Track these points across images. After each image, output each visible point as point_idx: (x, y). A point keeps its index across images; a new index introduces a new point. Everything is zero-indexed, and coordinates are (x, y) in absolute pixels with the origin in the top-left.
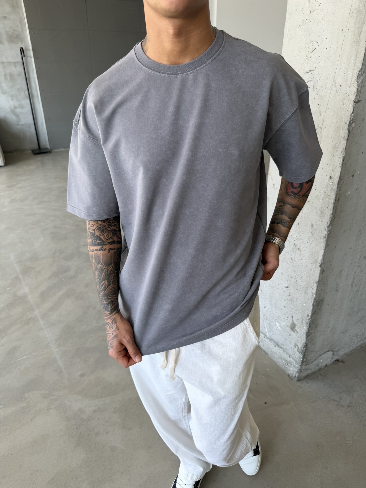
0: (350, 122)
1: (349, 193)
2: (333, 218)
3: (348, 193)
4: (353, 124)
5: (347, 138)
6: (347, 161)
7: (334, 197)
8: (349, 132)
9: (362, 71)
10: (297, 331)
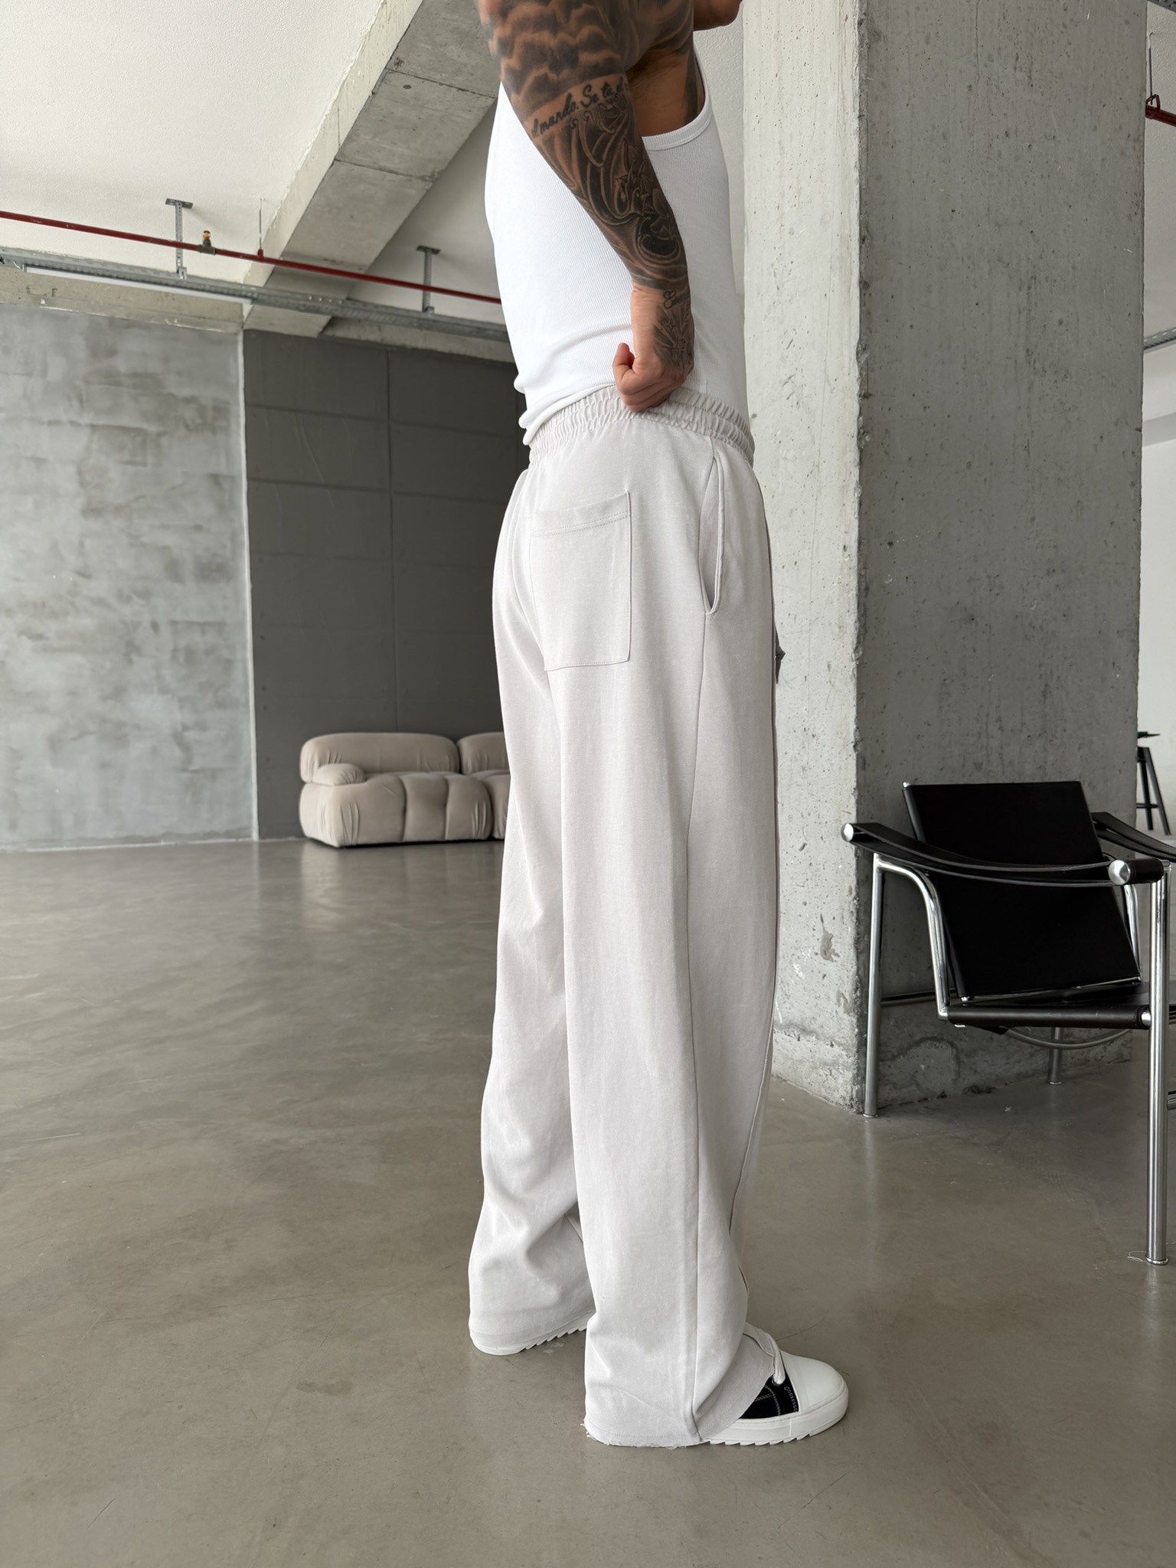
0: (859, 433)
1: (891, 580)
2: (863, 631)
4: (866, 437)
5: (858, 460)
6: (869, 507)
7: (855, 582)
8: (861, 451)
9: (863, 342)
10: (836, 952)
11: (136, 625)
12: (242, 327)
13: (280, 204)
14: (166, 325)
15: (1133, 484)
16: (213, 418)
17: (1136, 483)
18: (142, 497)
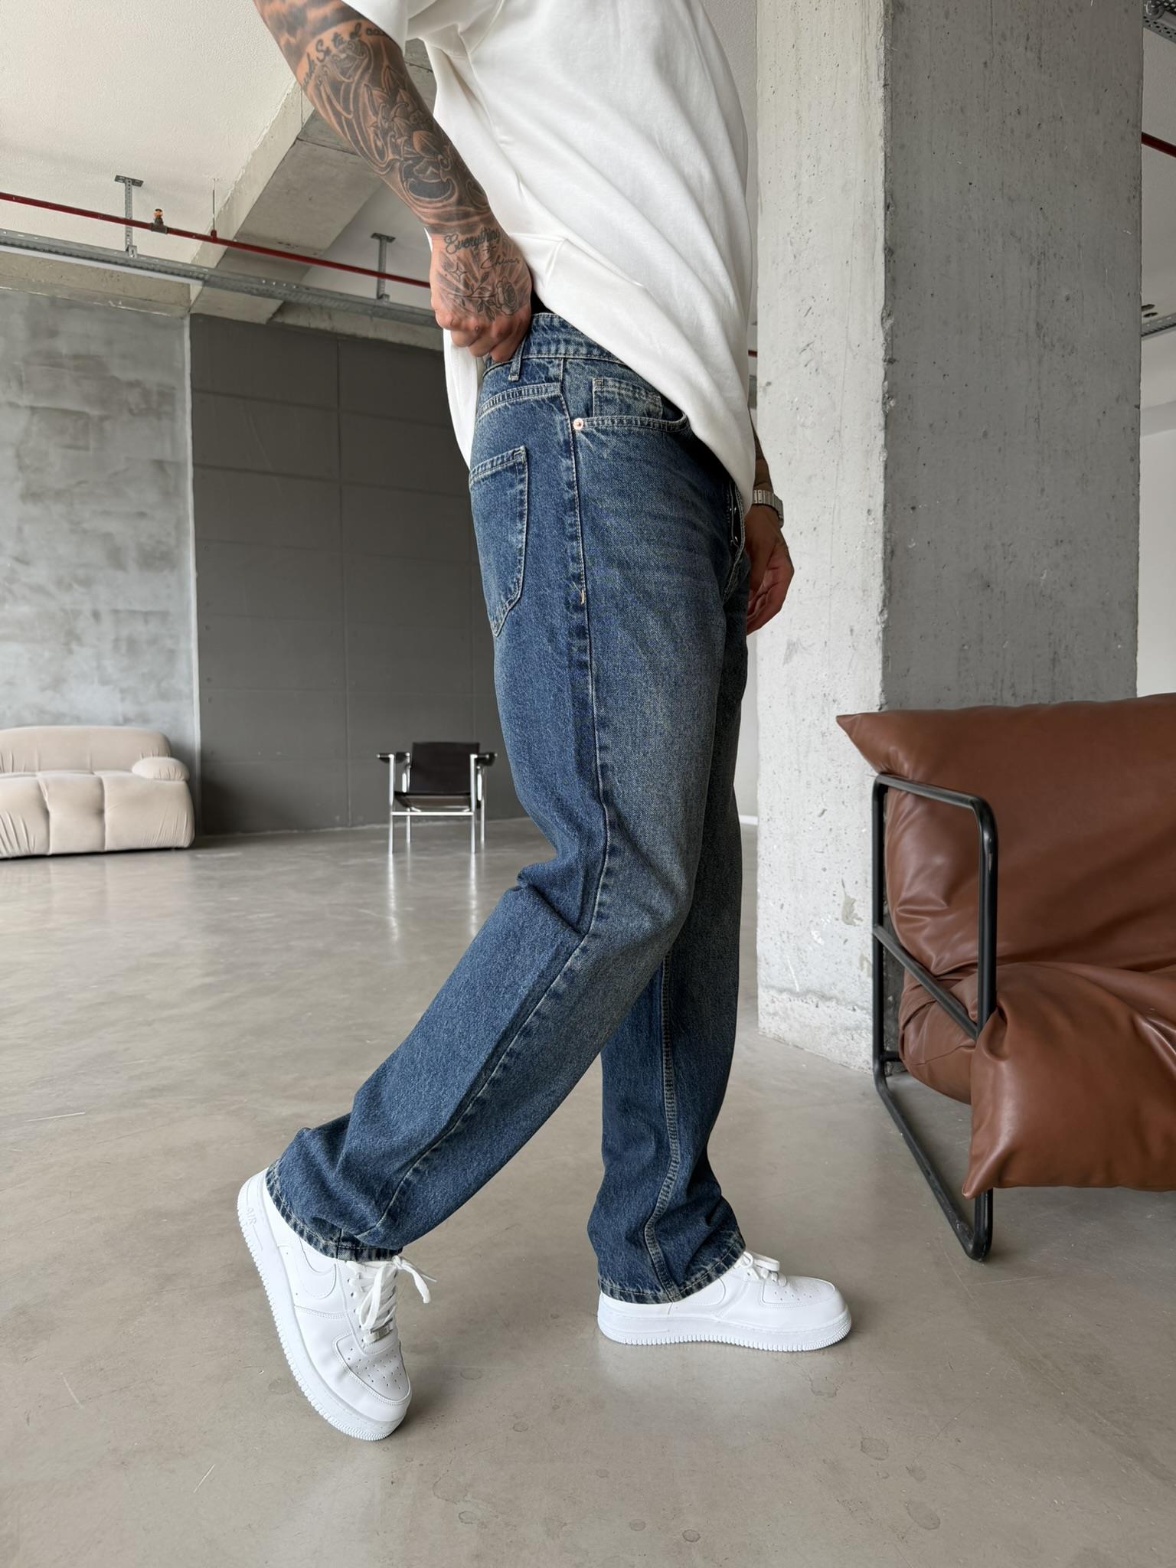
0: (884, 397)
1: (914, 544)
2: (888, 595)
3: (910, 544)
4: (891, 402)
5: (882, 423)
6: (894, 471)
7: (881, 546)
8: (886, 416)
9: (888, 308)
10: (859, 916)
11: (76, 614)
12: (189, 311)
13: (234, 185)
14: (110, 306)
15: (1132, 460)
16: (158, 404)
17: (1135, 459)
18: (85, 482)
